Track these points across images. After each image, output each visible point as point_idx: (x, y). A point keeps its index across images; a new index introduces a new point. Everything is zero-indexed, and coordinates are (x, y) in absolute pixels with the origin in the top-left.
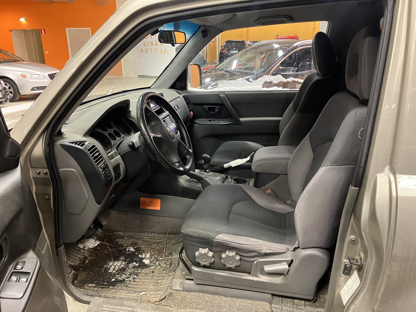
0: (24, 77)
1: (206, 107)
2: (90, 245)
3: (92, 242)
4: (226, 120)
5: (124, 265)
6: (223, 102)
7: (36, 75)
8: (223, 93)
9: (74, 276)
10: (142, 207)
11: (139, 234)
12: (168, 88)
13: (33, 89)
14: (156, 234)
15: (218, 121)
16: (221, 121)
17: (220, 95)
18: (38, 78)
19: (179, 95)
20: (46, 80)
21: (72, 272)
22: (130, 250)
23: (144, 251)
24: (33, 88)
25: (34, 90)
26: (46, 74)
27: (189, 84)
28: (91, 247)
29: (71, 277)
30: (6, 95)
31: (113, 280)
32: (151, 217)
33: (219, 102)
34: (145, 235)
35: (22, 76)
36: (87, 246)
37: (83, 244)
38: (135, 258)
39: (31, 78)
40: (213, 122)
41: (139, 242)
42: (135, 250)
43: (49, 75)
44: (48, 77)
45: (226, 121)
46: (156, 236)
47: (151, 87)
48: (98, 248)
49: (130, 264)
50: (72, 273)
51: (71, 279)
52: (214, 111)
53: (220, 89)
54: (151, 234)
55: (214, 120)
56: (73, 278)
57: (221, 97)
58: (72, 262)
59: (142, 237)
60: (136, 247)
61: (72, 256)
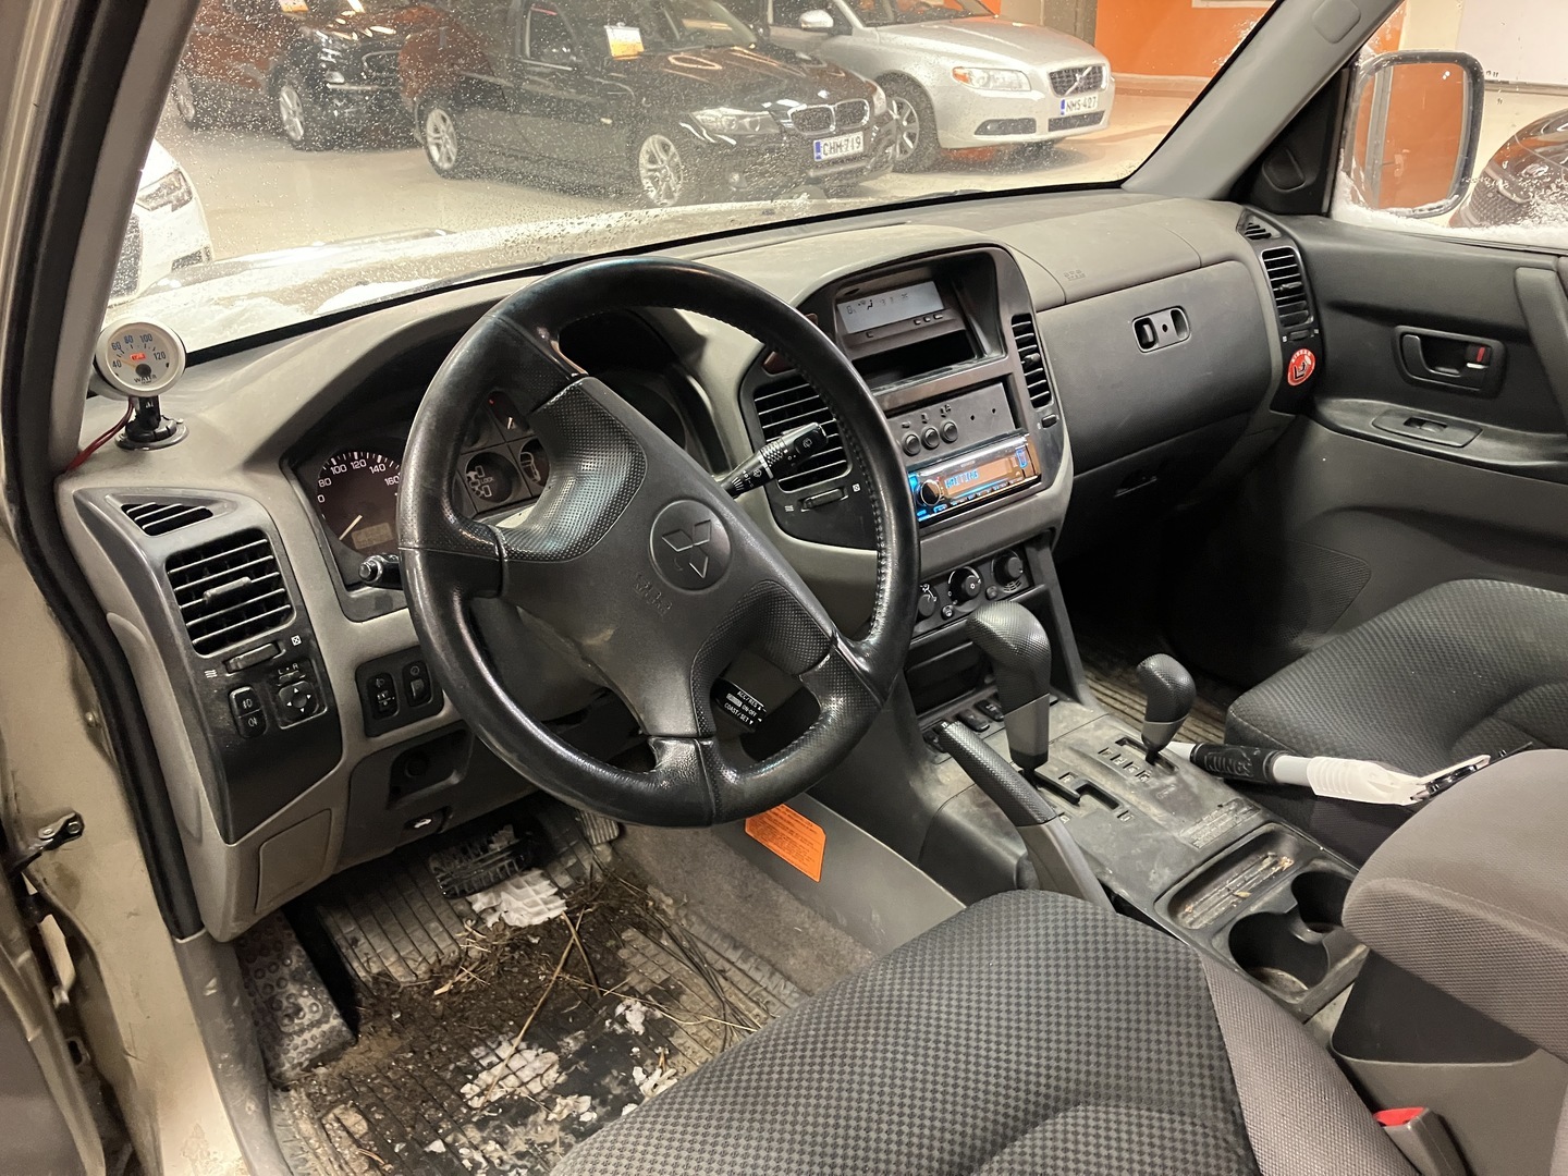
0: (965, 78)
1: (1413, 333)
2: (517, 910)
3: (537, 898)
4: (1525, 440)
5: (545, 1088)
6: (1525, 318)
7: (1006, 74)
8: (1549, 261)
9: (323, 1044)
10: (751, 830)
11: (726, 945)
12: (1214, 199)
13: (982, 129)
14: (791, 986)
15: (1468, 435)
16: (1488, 435)
17: (1521, 272)
18: (1011, 87)
19: (1242, 246)
20: (1036, 95)
21: (327, 1022)
22: (629, 1016)
23: (673, 1051)
24: (984, 125)
25: (986, 133)
26: (1043, 71)
27: (1344, 182)
28: (515, 919)
29: (311, 1045)
30: (884, 143)
31: (437, 1147)
32: (781, 897)
33: (1505, 316)
34: (745, 967)
35: (956, 75)
36: (504, 907)
37: (492, 894)
38: (615, 1073)
39: (986, 85)
40: (1430, 437)
41: (696, 993)
42: (646, 1029)
43: (1051, 74)
44: (1047, 82)
45: (1517, 448)
46: (782, 997)
47: (1123, 186)
48: (535, 937)
49: (565, 1097)
50: (325, 1027)
51: (307, 1051)
52: (1461, 366)
53: (1542, 230)
54: (772, 974)
55: (1442, 425)
56: (317, 1053)
57: (1519, 285)
58: (402, 960)
59: (727, 966)
60: (658, 1014)
61: (419, 934)
